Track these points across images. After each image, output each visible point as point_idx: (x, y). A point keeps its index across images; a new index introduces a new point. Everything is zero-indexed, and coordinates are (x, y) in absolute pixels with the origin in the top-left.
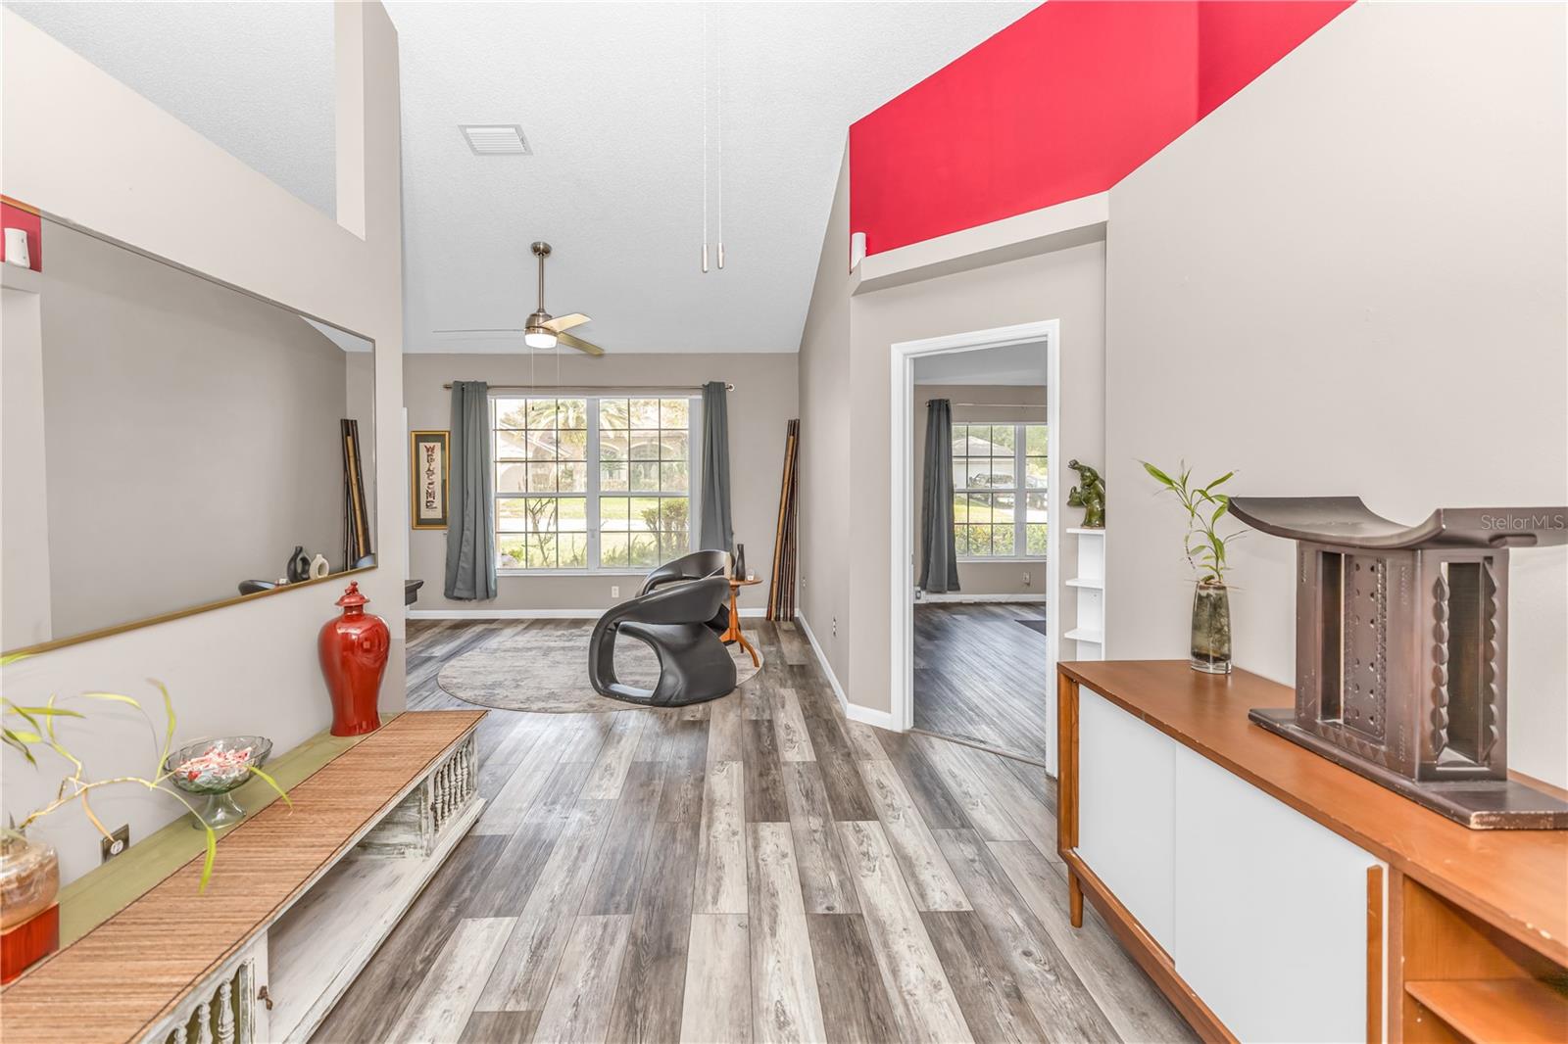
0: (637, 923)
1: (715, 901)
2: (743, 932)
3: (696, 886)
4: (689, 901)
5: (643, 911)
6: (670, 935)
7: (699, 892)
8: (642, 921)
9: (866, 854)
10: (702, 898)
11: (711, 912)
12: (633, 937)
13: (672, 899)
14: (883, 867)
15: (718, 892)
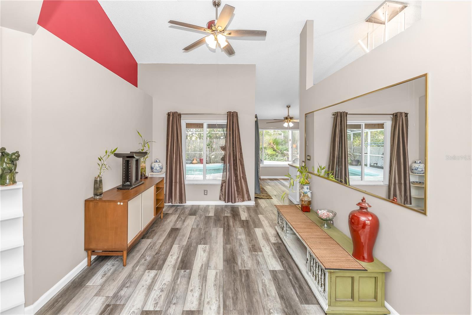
0: (237, 267)
1: (217, 273)
2: (210, 265)
3: (222, 278)
4: (224, 273)
5: (236, 270)
6: (228, 265)
7: (221, 276)
8: (235, 268)
9: (162, 291)
10: (220, 274)
11: (218, 270)
12: (237, 264)
13: (229, 274)
14: (160, 284)
15: (216, 276)
